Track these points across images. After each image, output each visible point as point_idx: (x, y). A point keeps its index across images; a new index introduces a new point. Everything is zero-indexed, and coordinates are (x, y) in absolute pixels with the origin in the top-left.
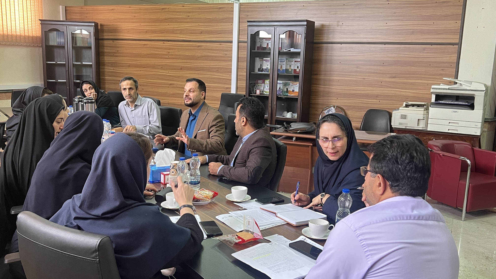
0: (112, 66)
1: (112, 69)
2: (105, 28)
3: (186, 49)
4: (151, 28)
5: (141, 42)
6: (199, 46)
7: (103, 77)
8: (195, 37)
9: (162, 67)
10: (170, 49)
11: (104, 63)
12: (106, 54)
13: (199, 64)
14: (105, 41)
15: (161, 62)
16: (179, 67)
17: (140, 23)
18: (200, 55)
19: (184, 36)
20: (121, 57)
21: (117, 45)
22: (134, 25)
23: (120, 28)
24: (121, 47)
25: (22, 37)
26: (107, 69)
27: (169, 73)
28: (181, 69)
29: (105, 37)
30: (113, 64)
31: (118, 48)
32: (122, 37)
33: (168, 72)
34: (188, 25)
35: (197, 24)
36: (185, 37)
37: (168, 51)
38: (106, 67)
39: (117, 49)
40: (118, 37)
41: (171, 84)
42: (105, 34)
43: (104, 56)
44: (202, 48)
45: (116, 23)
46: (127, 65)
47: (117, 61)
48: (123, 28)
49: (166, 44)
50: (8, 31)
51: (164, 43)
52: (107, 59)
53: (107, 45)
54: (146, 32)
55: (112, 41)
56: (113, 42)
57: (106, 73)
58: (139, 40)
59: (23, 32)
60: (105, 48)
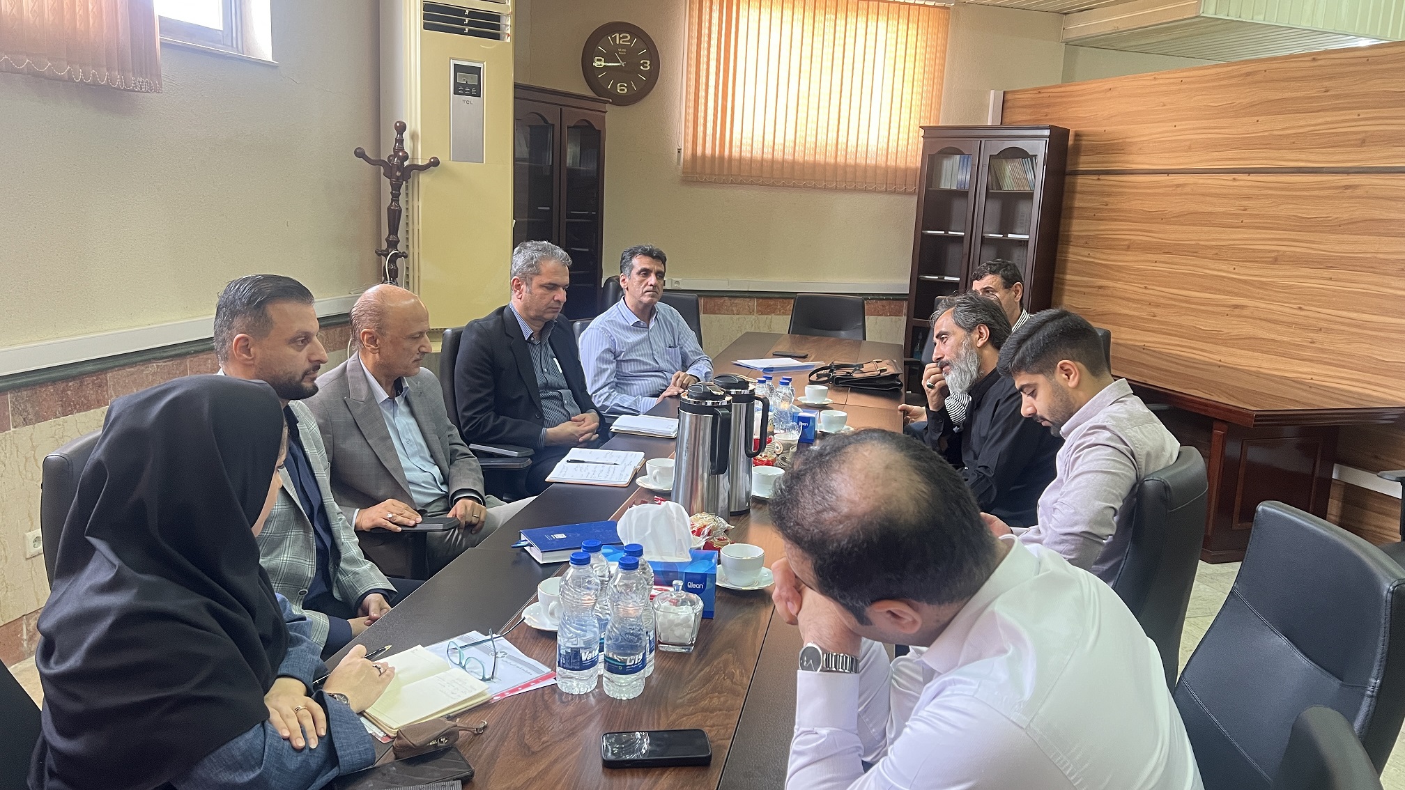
0: (1086, 246)
1: (1086, 253)
2: (1084, 143)
3: (1300, 197)
4: (1204, 136)
5: (1172, 177)
6: (1347, 187)
7: (1061, 276)
8: (1335, 158)
9: (1219, 253)
10: (1249, 198)
11: (1068, 236)
12: (1076, 213)
13: (1337, 248)
14: (1079, 177)
15: (1218, 236)
16: (1269, 255)
17: (1175, 124)
18: (1346, 216)
19: (1303, 157)
20: (1112, 223)
21: (1106, 189)
22: (1159, 130)
23: (1121, 141)
24: (1117, 194)
25: (878, 171)
26: (1075, 255)
27: (1236, 271)
28: (1275, 261)
29: (1081, 166)
30: (1089, 242)
31: (1109, 195)
32: (1120, 164)
33: (1231, 269)
34: (1320, 121)
35: (1353, 115)
36: (1304, 159)
37: (1244, 203)
38: (1072, 249)
39: (1106, 199)
40: (1113, 165)
41: (1236, 307)
42: (1083, 159)
43: (1071, 218)
44: (1359, 192)
45: (1114, 128)
46: (1122, 243)
47: (1102, 233)
48: (1127, 140)
49: (1241, 183)
50: (848, 157)
51: (1234, 179)
52: (1077, 227)
53: (1084, 189)
54: (1190, 148)
55: (1095, 177)
56: (1099, 179)
57: (1069, 265)
58: (1165, 171)
59: (884, 159)
60: (1078, 196)
